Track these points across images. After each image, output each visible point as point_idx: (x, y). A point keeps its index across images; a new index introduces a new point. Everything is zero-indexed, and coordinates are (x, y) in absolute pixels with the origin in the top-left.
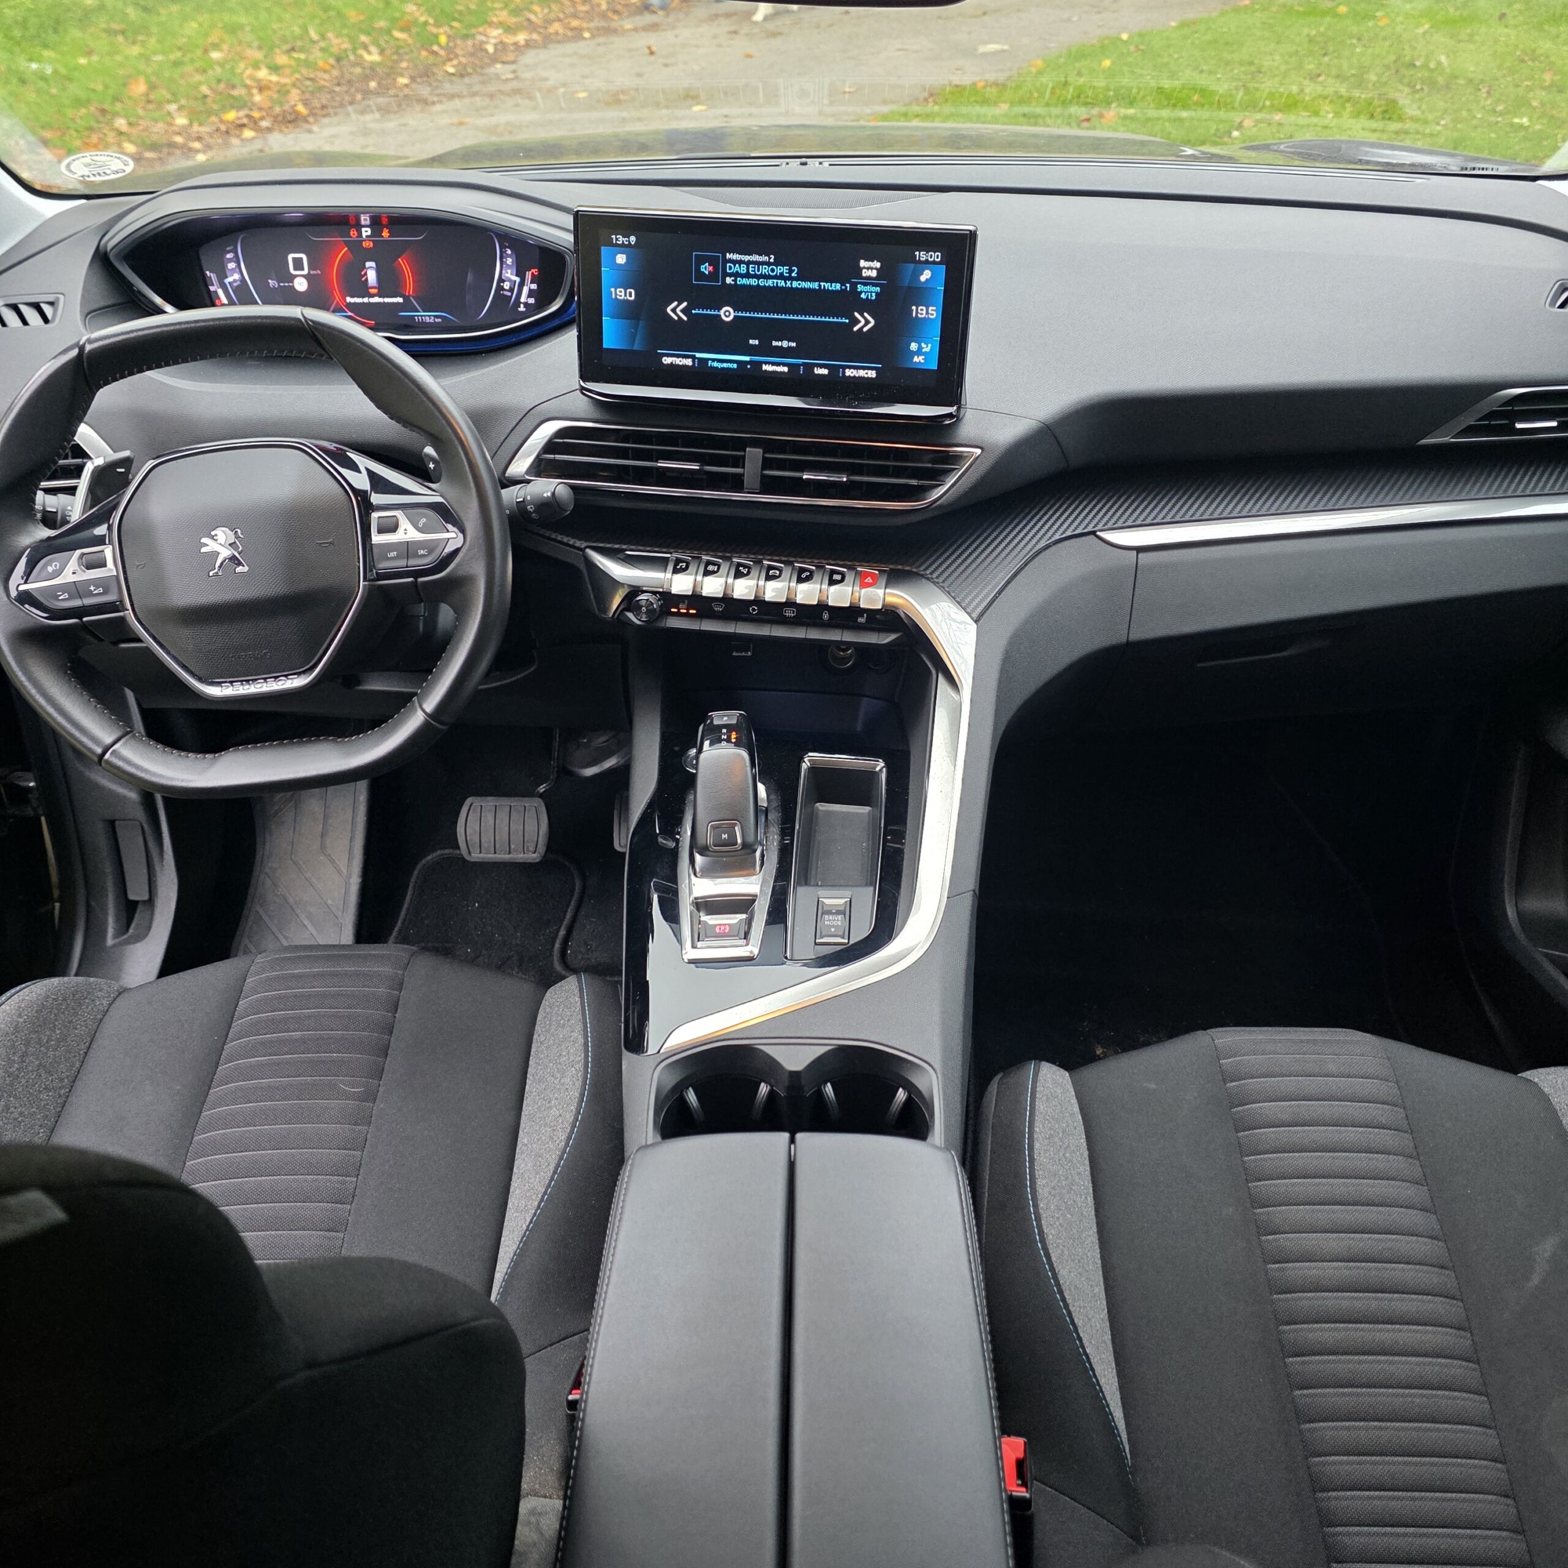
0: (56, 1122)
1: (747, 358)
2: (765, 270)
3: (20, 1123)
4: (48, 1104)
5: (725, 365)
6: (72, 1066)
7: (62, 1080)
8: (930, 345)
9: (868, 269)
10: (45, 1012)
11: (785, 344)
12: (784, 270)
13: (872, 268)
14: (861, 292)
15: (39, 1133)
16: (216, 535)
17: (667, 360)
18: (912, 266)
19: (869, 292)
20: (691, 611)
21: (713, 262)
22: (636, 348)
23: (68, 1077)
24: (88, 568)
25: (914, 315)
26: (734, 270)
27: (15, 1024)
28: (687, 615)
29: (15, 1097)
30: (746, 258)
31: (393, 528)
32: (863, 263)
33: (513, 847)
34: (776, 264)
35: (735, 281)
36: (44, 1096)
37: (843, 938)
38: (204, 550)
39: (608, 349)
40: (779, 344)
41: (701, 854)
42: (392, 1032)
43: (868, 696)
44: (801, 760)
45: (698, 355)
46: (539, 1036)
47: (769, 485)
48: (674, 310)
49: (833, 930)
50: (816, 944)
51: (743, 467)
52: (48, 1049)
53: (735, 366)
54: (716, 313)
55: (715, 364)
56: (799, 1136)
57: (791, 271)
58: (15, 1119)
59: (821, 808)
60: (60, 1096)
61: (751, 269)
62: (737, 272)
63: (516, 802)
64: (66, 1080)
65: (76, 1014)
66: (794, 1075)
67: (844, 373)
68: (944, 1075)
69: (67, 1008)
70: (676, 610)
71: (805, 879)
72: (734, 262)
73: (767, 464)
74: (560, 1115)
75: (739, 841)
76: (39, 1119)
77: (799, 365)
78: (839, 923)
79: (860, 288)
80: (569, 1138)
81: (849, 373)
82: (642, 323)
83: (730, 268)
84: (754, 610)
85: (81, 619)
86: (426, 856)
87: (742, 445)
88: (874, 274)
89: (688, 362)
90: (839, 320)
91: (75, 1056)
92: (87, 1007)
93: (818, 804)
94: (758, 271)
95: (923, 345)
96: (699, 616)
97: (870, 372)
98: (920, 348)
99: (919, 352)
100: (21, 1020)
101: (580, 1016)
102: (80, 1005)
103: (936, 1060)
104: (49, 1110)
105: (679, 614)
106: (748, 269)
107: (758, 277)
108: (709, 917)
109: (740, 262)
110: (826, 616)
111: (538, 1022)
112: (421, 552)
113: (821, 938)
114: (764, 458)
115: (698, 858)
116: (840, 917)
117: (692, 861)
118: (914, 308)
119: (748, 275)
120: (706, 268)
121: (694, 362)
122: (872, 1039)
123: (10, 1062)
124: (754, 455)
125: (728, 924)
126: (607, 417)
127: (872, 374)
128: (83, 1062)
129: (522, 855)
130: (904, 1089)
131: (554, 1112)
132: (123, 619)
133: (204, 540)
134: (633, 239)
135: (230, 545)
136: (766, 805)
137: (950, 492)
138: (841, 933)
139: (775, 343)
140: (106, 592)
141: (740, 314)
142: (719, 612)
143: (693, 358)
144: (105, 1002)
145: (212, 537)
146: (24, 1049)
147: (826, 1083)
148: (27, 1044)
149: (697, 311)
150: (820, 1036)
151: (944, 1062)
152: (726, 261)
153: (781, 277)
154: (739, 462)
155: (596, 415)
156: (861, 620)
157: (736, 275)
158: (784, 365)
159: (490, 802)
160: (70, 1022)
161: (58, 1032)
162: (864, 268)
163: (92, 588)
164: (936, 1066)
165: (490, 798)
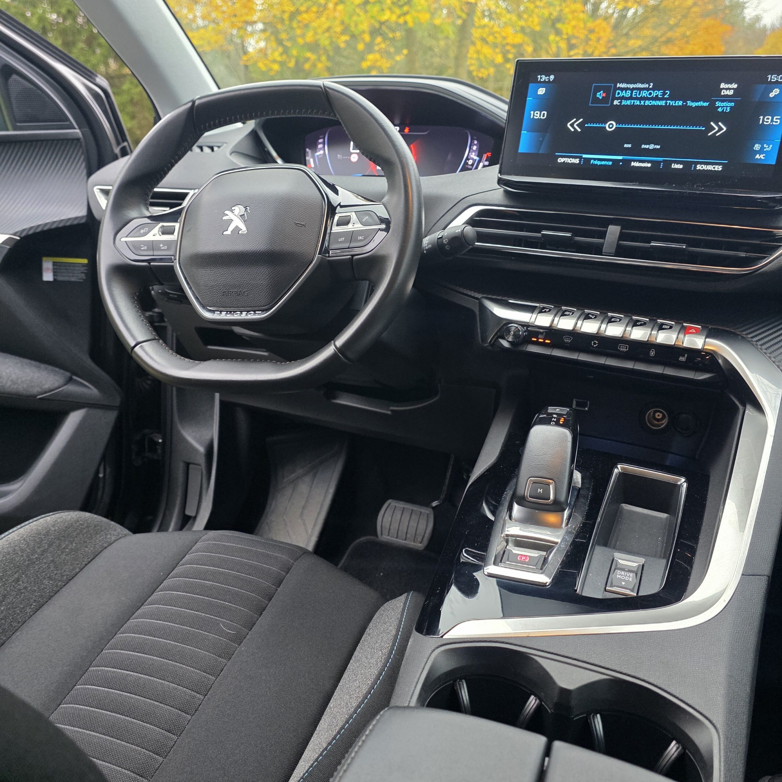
0: (47, 602)
1: (620, 158)
2: (644, 94)
3: (22, 593)
4: (46, 588)
5: (603, 163)
6: (73, 569)
7: (63, 576)
8: (771, 146)
9: (727, 89)
10: (70, 530)
11: (652, 147)
12: (659, 93)
13: (730, 89)
14: (719, 107)
15: (32, 605)
16: (234, 210)
17: (561, 160)
18: (764, 86)
19: (724, 107)
20: (547, 341)
21: (607, 90)
22: (541, 152)
23: (67, 575)
24: (163, 233)
25: (761, 122)
26: (621, 95)
27: (48, 530)
28: (543, 344)
29: (26, 575)
30: (631, 86)
31: (347, 222)
32: (723, 85)
33: (408, 536)
34: (653, 89)
35: (621, 102)
36: (46, 582)
37: (632, 590)
38: (225, 218)
39: (520, 153)
40: (647, 147)
41: (518, 504)
42: (271, 600)
43: (672, 453)
44: (615, 466)
45: (585, 156)
46: (370, 629)
47: (620, 251)
48: (572, 125)
49: (623, 583)
50: (605, 590)
51: (605, 239)
52: (62, 552)
53: (610, 163)
54: (603, 125)
55: (596, 162)
56: (558, 745)
57: (664, 94)
58: (20, 590)
59: (625, 507)
60: (57, 586)
61: (634, 94)
62: (623, 96)
63: (416, 508)
64: (65, 577)
65: (91, 538)
66: (564, 692)
67: (695, 167)
68: (727, 738)
69: (87, 532)
70: (535, 339)
71: (605, 542)
72: (622, 89)
73: (622, 237)
74: (359, 687)
75: (552, 497)
76: (36, 596)
77: (660, 162)
78: (630, 579)
79: (718, 104)
80: (359, 706)
81: (699, 167)
82: (548, 134)
83: (619, 93)
84: (595, 343)
85: (149, 263)
86: (360, 538)
87: (607, 223)
88: (731, 93)
89: (577, 161)
90: (698, 128)
91: (78, 564)
92: (100, 537)
93: (623, 505)
94: (639, 94)
95: (765, 145)
96: (552, 346)
97: (716, 167)
98: (762, 148)
99: (760, 152)
100: (53, 529)
101: (399, 616)
102: (97, 533)
103: (719, 718)
104: (45, 592)
105: (537, 343)
106: (632, 94)
107: (641, 99)
108: (516, 548)
109: (626, 89)
110: (652, 353)
111: (373, 620)
112: (360, 238)
113: (612, 586)
114: (621, 233)
115: (516, 507)
116: (631, 575)
117: (510, 509)
118: (762, 117)
119: (631, 98)
120: (600, 95)
121: (580, 161)
122: (651, 680)
123: (33, 552)
124: (614, 231)
125: (529, 556)
126: (512, 204)
127: (719, 168)
128: (82, 569)
129: (412, 543)
130: (678, 742)
131: (357, 684)
132: (172, 267)
133: (226, 212)
134: (552, 77)
135: (240, 216)
136: (580, 486)
137: (774, 262)
138: (631, 587)
139: (643, 146)
140: (168, 249)
141: (621, 126)
142: (567, 343)
143: (580, 158)
144: (113, 538)
145: (232, 211)
146: (47, 547)
147: (596, 714)
148: (50, 545)
149: (589, 125)
150: (596, 663)
151: (727, 724)
152: (616, 89)
153: (656, 98)
154: (603, 235)
155: (506, 202)
156: (682, 359)
157: (623, 98)
158: (648, 162)
159: (401, 505)
160: (85, 542)
161: (74, 545)
162: (724, 89)
163: (161, 245)
164: (718, 726)
165: (402, 502)
